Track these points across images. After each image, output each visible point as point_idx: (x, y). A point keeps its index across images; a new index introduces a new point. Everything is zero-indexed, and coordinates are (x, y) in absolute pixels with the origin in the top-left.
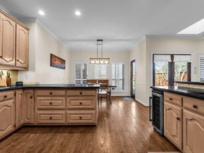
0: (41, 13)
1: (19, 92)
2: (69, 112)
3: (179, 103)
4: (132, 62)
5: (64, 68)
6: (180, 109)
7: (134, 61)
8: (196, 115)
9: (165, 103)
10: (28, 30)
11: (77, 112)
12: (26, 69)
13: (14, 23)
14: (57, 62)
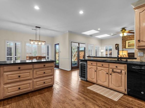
2: (35, 80)
3: (96, 65)
4: (55, 45)
6: (96, 67)
7: (58, 44)
8: (103, 68)
9: (88, 66)
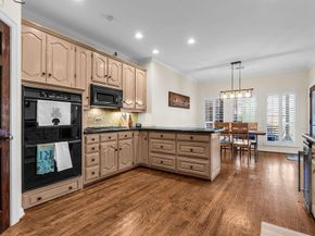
0: (156, 52)
1: (137, 133)
2: (179, 158)
4: (311, 90)
5: (188, 107)
10: (145, 71)
11: (189, 160)
12: (144, 111)
13: (133, 69)
14: (177, 101)
